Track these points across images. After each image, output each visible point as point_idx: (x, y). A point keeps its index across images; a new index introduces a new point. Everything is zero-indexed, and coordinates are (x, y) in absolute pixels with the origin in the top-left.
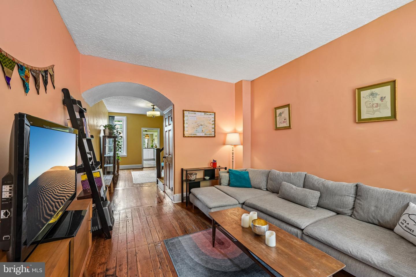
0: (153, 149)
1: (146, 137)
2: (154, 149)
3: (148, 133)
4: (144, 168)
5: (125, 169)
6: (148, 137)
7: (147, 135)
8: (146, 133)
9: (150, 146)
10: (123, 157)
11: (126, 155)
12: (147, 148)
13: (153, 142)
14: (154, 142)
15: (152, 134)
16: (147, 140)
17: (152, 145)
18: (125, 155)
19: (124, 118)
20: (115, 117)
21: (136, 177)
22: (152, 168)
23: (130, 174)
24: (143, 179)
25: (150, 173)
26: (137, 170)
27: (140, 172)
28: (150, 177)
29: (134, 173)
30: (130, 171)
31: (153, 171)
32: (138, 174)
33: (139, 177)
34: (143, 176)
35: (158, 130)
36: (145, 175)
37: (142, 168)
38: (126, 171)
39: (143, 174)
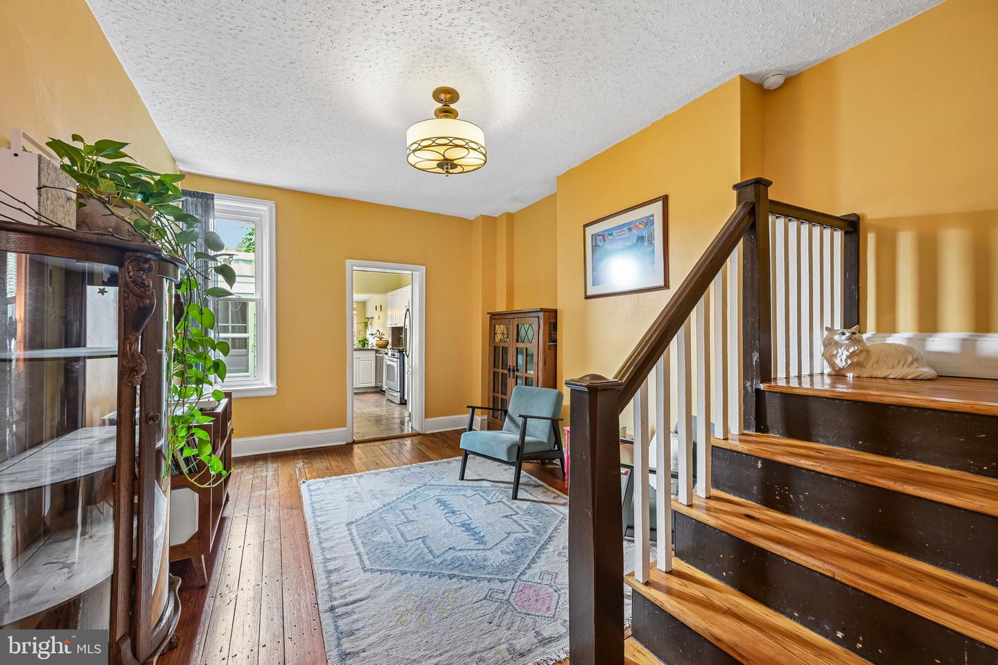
0: (371, 354)
2: (377, 351)
4: (354, 442)
5: (263, 458)
9: (357, 342)
10: (254, 399)
11: (274, 385)
14: (370, 327)
15: (364, 304)
17: (361, 337)
18: (270, 385)
19: (265, 208)
20: (216, 202)
21: (344, 575)
22: (394, 441)
23: (295, 512)
24: (401, 602)
25: (413, 503)
26: (328, 465)
27: (345, 482)
28: (438, 561)
29: (315, 499)
30: (291, 476)
31: (413, 470)
32: (345, 520)
33: (365, 570)
34: (377, 539)
35: (417, 273)
36: (390, 531)
37: (348, 444)
38: (269, 471)
39: (376, 517)
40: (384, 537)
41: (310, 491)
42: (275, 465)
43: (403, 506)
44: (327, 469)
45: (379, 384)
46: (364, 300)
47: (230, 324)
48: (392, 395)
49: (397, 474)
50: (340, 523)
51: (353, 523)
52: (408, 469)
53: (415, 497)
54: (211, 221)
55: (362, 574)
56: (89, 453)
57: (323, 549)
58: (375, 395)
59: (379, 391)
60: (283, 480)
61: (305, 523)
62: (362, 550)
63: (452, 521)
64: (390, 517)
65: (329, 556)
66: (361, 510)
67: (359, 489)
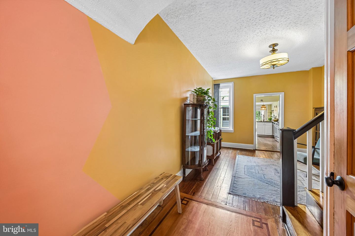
0: (271, 124)
1: (262, 108)
2: (273, 123)
3: (265, 103)
4: (256, 150)
5: (230, 148)
6: (265, 108)
7: (263, 105)
8: (262, 103)
9: (267, 119)
10: (228, 133)
11: (233, 130)
12: (264, 122)
13: (271, 113)
14: (273, 114)
15: (271, 105)
16: (264, 111)
17: (269, 118)
18: (232, 130)
19: (231, 84)
20: (220, 85)
21: (239, 173)
22: (270, 152)
23: (233, 160)
24: (251, 182)
25: (266, 167)
26: (246, 153)
27: (249, 158)
28: (265, 180)
29: (239, 159)
30: (236, 153)
31: (271, 160)
32: (245, 164)
33: (245, 174)
34: (251, 170)
35: (281, 95)
36: (255, 170)
37: (254, 150)
38: (231, 151)
39: (253, 167)
40: (253, 171)
41: (238, 157)
42: (232, 150)
43: (263, 167)
44: (245, 154)
45: (273, 135)
46: (271, 104)
47: (227, 114)
48: (277, 139)
49: (265, 160)
50: (243, 165)
51: (246, 166)
52: (270, 160)
53: (268, 166)
54: (219, 90)
55: (244, 174)
56: (197, 134)
57: (237, 168)
58: (271, 138)
59: (273, 137)
60: (233, 154)
61: (235, 162)
62: (246, 171)
63: (276, 174)
64: (257, 168)
65: (238, 169)
66: (249, 164)
67: (252, 160)
